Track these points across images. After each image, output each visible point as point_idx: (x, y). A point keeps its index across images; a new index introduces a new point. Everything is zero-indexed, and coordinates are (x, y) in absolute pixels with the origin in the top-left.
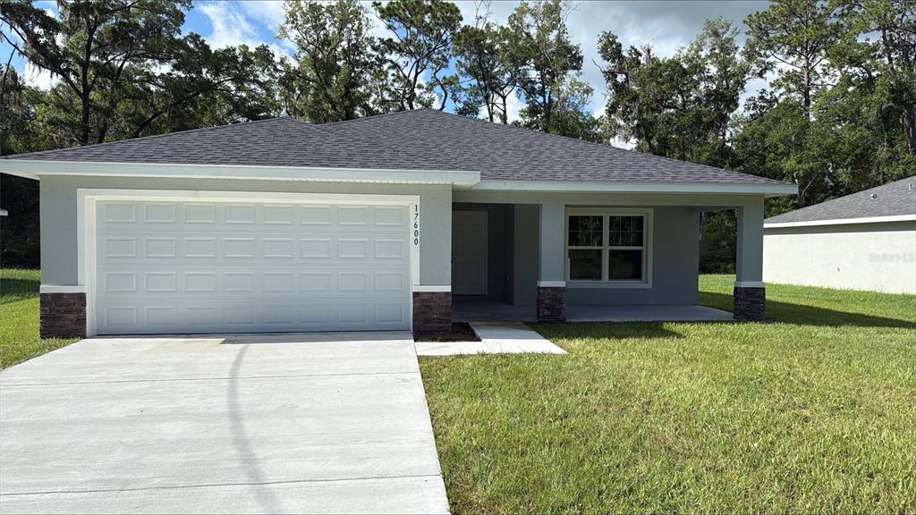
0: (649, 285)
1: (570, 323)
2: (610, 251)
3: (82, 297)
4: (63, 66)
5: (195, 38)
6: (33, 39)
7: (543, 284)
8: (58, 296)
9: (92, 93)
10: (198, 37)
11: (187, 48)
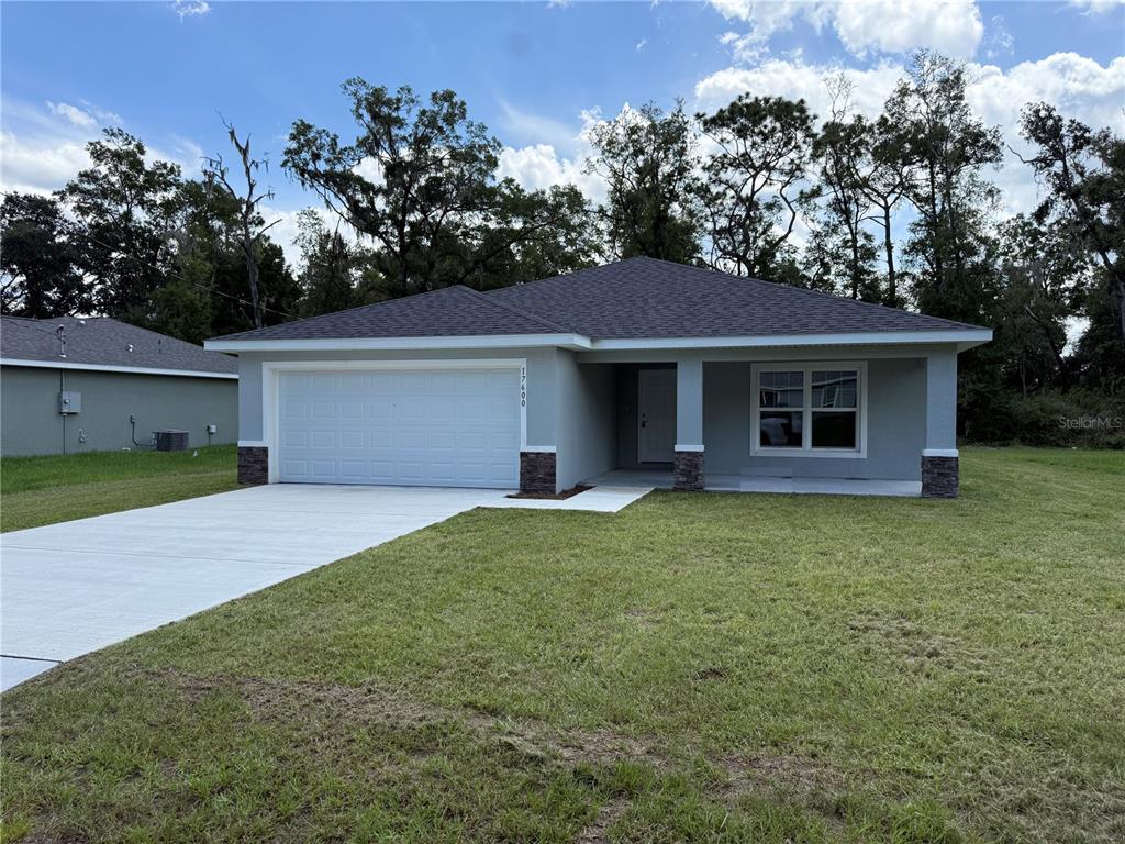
0: (864, 455)
1: (707, 492)
2: (813, 413)
3: (265, 450)
4: (382, 229)
5: (509, 181)
6: (354, 205)
7: (678, 448)
8: (250, 449)
9: (409, 253)
10: (512, 181)
11: (503, 195)
